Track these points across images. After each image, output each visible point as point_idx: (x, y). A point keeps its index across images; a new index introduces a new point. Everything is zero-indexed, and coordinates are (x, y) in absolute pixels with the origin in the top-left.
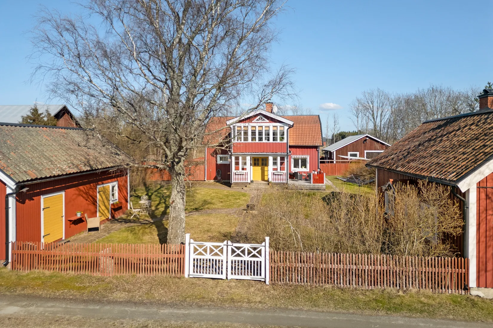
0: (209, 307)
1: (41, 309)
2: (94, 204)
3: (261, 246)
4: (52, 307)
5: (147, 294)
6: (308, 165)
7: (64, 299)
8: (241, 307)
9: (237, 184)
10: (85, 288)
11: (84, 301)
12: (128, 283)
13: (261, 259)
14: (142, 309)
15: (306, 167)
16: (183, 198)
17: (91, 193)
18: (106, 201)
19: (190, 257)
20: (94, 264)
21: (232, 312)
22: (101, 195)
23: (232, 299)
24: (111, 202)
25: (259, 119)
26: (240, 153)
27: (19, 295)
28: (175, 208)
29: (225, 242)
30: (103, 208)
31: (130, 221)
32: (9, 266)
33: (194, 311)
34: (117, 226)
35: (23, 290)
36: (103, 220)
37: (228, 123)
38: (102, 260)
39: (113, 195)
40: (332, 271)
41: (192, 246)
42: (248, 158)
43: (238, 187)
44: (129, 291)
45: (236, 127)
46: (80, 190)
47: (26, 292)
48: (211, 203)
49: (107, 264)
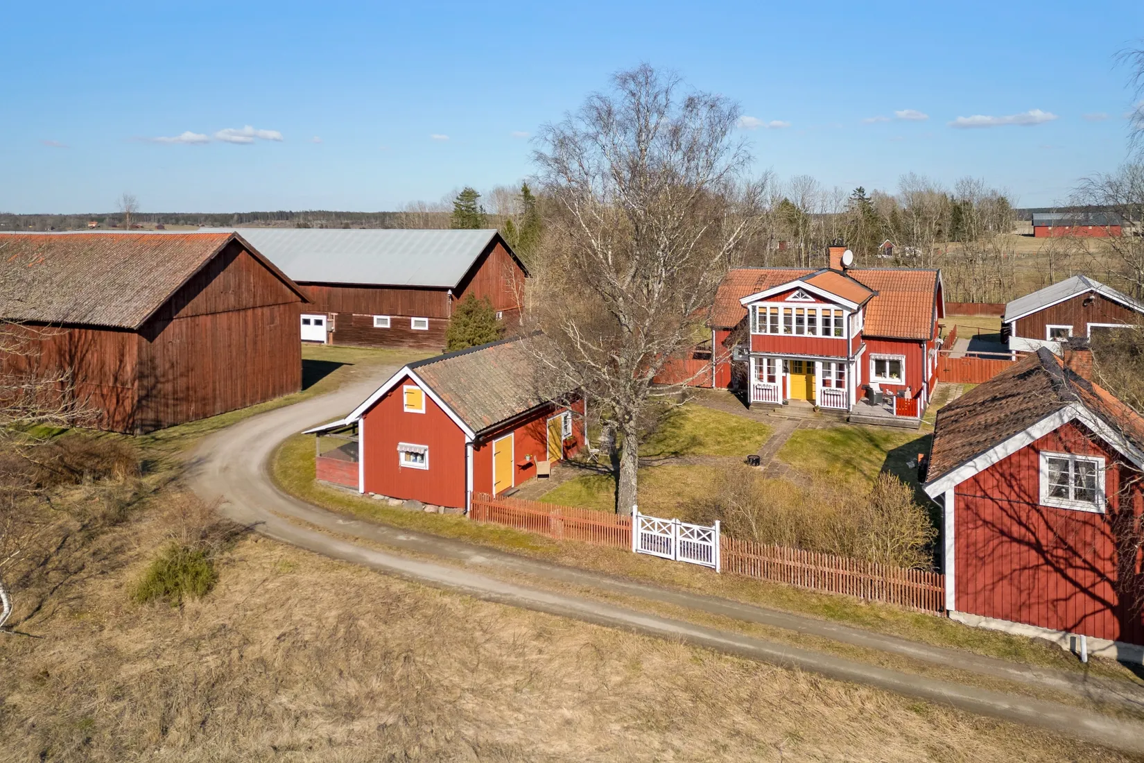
0: (648, 585)
1: (503, 563)
2: (543, 442)
3: (711, 530)
4: (511, 562)
5: (593, 563)
6: (903, 374)
7: (520, 556)
8: (679, 590)
9: (758, 405)
10: (537, 548)
11: (538, 561)
12: (576, 549)
13: (711, 544)
14: (586, 576)
15: (899, 376)
16: (634, 462)
17: (539, 429)
18: (556, 437)
19: (637, 531)
20: (543, 522)
21: (668, 593)
22: (550, 430)
23: (673, 581)
24: (563, 438)
25: (798, 295)
26: (764, 352)
27: (482, 546)
28: (625, 473)
29: (673, 520)
30: (554, 446)
31: (585, 466)
32: (468, 515)
33: (633, 586)
34: (570, 472)
35: (485, 541)
36: (554, 463)
37: (744, 301)
38: (553, 521)
39: (566, 427)
40: (789, 569)
41: (640, 519)
42: (779, 363)
43: (761, 411)
44: (577, 558)
45: (757, 308)
46: (527, 428)
47: (486, 544)
48: (701, 444)
49: (556, 524)
